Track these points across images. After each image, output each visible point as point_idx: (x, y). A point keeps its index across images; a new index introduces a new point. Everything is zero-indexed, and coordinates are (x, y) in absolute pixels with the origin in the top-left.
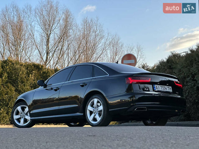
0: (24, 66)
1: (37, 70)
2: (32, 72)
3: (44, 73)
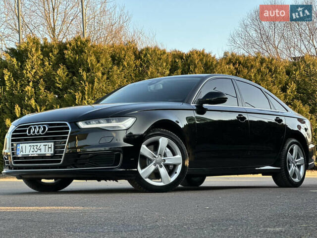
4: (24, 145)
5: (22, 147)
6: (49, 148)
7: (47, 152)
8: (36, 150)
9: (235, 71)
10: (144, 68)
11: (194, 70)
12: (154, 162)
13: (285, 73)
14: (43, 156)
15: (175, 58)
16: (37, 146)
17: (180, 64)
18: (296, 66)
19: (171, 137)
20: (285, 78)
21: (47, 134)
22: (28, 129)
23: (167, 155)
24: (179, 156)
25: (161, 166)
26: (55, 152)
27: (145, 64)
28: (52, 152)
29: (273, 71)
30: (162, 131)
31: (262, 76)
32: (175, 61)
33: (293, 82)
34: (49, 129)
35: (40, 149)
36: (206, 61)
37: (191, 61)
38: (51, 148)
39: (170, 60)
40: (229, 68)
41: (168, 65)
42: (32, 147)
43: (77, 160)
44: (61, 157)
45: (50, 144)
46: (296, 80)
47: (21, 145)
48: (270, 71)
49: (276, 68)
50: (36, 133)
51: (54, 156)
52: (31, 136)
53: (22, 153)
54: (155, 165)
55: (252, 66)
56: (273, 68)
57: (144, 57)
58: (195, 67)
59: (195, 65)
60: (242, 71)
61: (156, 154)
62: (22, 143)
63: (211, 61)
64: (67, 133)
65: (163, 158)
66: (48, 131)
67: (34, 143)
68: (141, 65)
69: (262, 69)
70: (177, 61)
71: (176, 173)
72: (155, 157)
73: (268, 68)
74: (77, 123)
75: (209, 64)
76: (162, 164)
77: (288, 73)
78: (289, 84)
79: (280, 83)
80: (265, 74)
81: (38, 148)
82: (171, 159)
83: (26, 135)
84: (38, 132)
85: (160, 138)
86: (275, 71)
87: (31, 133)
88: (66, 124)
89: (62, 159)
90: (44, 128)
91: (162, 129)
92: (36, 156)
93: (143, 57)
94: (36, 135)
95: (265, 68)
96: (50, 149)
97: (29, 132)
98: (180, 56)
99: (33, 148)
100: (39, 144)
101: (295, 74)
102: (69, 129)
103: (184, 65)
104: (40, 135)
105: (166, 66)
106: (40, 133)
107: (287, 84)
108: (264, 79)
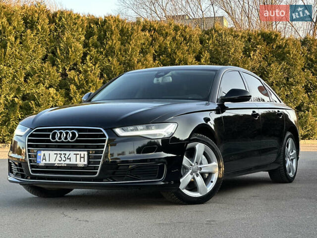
0: (242, 37)
1: (266, 44)
2: (257, 47)
3: (279, 47)
4: (47, 153)
5: (44, 155)
6: (81, 157)
7: (78, 162)
8: (64, 159)
9: (151, 39)
10: (59, 33)
11: (111, 37)
12: (190, 171)
13: (199, 42)
14: (75, 167)
15: (89, 23)
16: (66, 154)
17: (96, 30)
18: (209, 35)
19: (208, 143)
20: (199, 46)
21: (77, 141)
22: (51, 133)
23: (203, 162)
24: (215, 163)
25: (197, 175)
26: (89, 162)
27: (60, 28)
28: (86, 163)
29: (187, 40)
30: (199, 136)
31: (177, 44)
32: (90, 27)
33: (206, 52)
34: (80, 136)
35: (70, 159)
36: (122, 28)
37: (108, 27)
38: (84, 157)
39: (86, 25)
40: (145, 35)
41: (84, 30)
42: (59, 155)
43: (115, 172)
44: (96, 168)
45: (82, 153)
46: (209, 49)
47: (43, 152)
48: (185, 39)
49: (190, 36)
50: (63, 139)
51: (88, 166)
52: (57, 142)
53: (44, 161)
54: (191, 174)
55: (167, 33)
56: (188, 36)
57: (59, 21)
58: (112, 33)
59: (112, 31)
60: (157, 38)
61: (193, 162)
62: (44, 150)
63: (127, 27)
64: (104, 141)
65: (199, 166)
66: (78, 137)
67: (61, 150)
68: (56, 30)
69: (178, 37)
70: (92, 26)
71: (212, 182)
72: (191, 165)
73: (183, 36)
74: (114, 129)
75: (125, 30)
76: (198, 173)
77: (202, 42)
78: (203, 53)
79: (194, 52)
80: (180, 42)
81: (66, 156)
82: (206, 167)
83: (49, 141)
84: (66, 138)
85: (196, 144)
86: (190, 39)
87: (57, 139)
88: (101, 131)
89: (98, 171)
90: (74, 134)
91: (198, 135)
92: (65, 166)
93: (57, 21)
94: (63, 142)
95: (180, 36)
96: (82, 159)
97: (54, 138)
98: (95, 21)
99: (60, 157)
100: (68, 153)
101: (208, 43)
102: (106, 137)
103: (100, 31)
104: (69, 142)
105: (82, 31)
106: (69, 139)
107: (200, 53)
108: (180, 48)
